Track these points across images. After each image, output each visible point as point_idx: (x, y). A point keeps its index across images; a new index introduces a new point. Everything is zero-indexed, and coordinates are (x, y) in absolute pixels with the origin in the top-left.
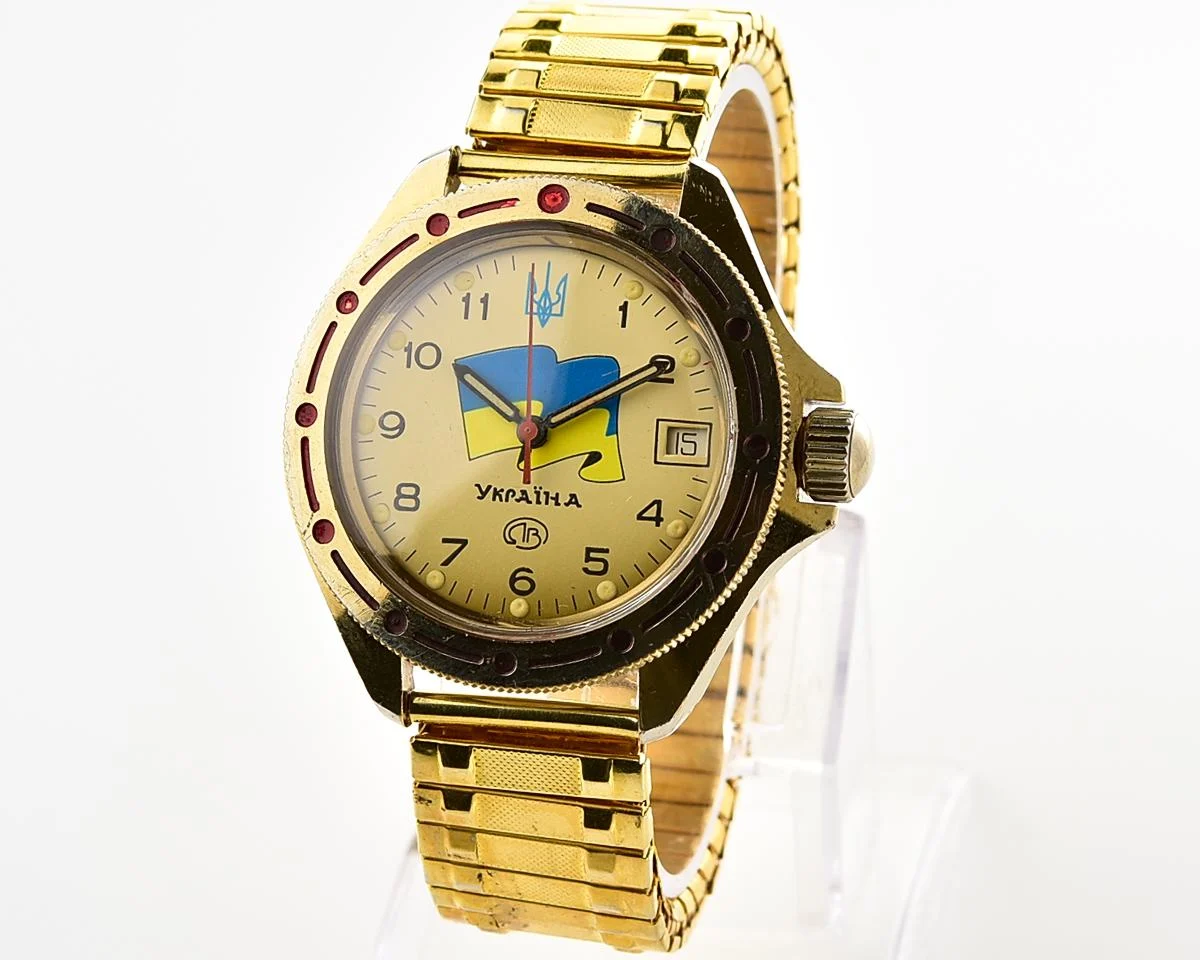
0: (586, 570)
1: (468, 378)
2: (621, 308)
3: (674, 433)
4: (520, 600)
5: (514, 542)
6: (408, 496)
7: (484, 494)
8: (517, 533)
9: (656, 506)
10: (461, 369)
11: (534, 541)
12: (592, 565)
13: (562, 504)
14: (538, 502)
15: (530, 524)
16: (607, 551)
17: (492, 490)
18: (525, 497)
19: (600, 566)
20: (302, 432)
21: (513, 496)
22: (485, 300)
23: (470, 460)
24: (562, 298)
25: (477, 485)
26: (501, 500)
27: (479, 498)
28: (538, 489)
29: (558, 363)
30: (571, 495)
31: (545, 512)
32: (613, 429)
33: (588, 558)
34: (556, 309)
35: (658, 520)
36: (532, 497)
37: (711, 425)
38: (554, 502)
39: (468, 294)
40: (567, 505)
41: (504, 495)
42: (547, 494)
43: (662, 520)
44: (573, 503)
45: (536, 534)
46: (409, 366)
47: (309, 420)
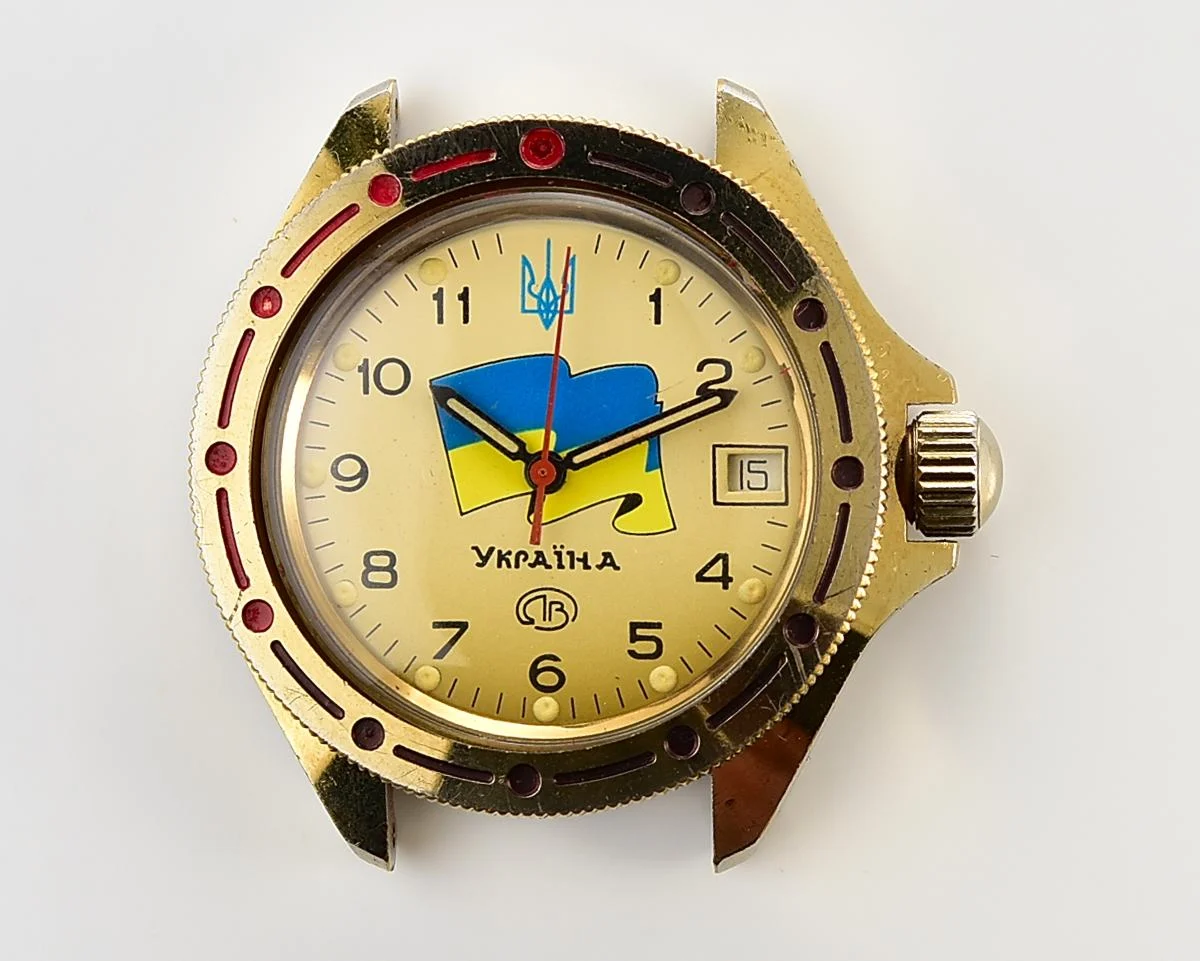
0: (632, 653)
1: (453, 403)
2: (652, 298)
3: (736, 462)
4: (548, 699)
5: (532, 621)
6: (382, 569)
7: (485, 559)
8: (535, 610)
9: (721, 561)
10: (442, 393)
11: (558, 618)
12: (642, 647)
13: (593, 567)
14: (561, 566)
15: (551, 596)
16: (659, 626)
17: (495, 553)
18: (541, 561)
19: (652, 647)
20: (217, 482)
21: (525, 560)
22: (464, 296)
23: (462, 514)
24: (570, 289)
25: (476, 548)
26: (509, 566)
27: (478, 565)
28: (558, 549)
29: (572, 376)
30: (604, 554)
31: (570, 579)
33: (634, 638)
35: (725, 580)
36: (552, 560)
37: (786, 448)
38: (581, 564)
39: (441, 290)
40: (600, 567)
41: (512, 559)
42: (572, 554)
43: (731, 580)
44: (609, 565)
45: (561, 610)
46: (366, 392)
47: (224, 465)
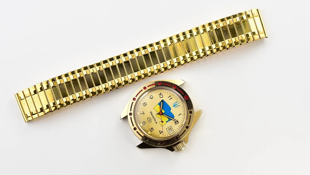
0: (150, 129)
1: (162, 102)
2: (180, 114)
3: (170, 129)
4: (142, 124)
6: (145, 104)
7: (151, 112)
8: (149, 119)
9: (162, 132)
10: (162, 101)
11: (149, 121)
15: (151, 120)
16: (154, 130)
18: (153, 117)
19: (151, 130)
22: (171, 98)
23: (153, 108)
24: (177, 107)
29: (170, 111)
31: (153, 120)
32: (167, 122)
33: (151, 129)
34: (176, 107)
35: (160, 133)
36: (154, 118)
38: (155, 121)
39: (171, 96)
41: (152, 115)
44: (156, 123)
46: (159, 95)
